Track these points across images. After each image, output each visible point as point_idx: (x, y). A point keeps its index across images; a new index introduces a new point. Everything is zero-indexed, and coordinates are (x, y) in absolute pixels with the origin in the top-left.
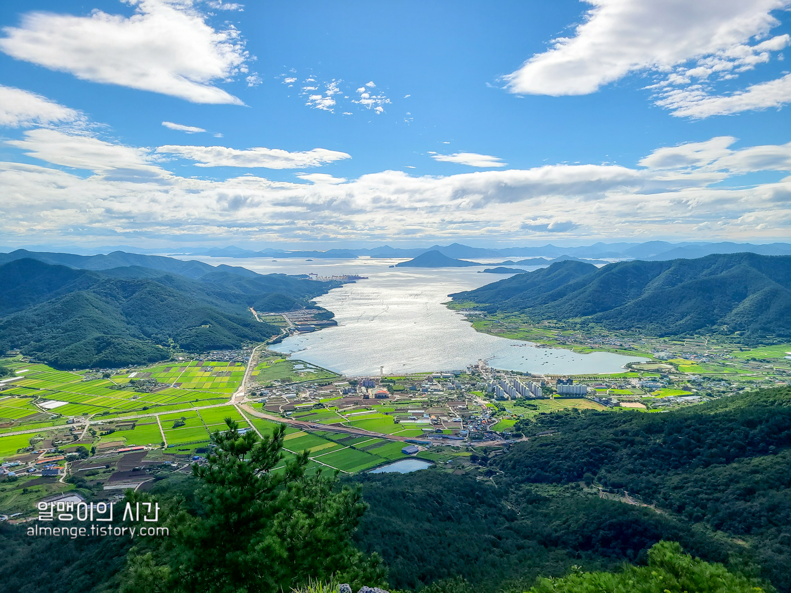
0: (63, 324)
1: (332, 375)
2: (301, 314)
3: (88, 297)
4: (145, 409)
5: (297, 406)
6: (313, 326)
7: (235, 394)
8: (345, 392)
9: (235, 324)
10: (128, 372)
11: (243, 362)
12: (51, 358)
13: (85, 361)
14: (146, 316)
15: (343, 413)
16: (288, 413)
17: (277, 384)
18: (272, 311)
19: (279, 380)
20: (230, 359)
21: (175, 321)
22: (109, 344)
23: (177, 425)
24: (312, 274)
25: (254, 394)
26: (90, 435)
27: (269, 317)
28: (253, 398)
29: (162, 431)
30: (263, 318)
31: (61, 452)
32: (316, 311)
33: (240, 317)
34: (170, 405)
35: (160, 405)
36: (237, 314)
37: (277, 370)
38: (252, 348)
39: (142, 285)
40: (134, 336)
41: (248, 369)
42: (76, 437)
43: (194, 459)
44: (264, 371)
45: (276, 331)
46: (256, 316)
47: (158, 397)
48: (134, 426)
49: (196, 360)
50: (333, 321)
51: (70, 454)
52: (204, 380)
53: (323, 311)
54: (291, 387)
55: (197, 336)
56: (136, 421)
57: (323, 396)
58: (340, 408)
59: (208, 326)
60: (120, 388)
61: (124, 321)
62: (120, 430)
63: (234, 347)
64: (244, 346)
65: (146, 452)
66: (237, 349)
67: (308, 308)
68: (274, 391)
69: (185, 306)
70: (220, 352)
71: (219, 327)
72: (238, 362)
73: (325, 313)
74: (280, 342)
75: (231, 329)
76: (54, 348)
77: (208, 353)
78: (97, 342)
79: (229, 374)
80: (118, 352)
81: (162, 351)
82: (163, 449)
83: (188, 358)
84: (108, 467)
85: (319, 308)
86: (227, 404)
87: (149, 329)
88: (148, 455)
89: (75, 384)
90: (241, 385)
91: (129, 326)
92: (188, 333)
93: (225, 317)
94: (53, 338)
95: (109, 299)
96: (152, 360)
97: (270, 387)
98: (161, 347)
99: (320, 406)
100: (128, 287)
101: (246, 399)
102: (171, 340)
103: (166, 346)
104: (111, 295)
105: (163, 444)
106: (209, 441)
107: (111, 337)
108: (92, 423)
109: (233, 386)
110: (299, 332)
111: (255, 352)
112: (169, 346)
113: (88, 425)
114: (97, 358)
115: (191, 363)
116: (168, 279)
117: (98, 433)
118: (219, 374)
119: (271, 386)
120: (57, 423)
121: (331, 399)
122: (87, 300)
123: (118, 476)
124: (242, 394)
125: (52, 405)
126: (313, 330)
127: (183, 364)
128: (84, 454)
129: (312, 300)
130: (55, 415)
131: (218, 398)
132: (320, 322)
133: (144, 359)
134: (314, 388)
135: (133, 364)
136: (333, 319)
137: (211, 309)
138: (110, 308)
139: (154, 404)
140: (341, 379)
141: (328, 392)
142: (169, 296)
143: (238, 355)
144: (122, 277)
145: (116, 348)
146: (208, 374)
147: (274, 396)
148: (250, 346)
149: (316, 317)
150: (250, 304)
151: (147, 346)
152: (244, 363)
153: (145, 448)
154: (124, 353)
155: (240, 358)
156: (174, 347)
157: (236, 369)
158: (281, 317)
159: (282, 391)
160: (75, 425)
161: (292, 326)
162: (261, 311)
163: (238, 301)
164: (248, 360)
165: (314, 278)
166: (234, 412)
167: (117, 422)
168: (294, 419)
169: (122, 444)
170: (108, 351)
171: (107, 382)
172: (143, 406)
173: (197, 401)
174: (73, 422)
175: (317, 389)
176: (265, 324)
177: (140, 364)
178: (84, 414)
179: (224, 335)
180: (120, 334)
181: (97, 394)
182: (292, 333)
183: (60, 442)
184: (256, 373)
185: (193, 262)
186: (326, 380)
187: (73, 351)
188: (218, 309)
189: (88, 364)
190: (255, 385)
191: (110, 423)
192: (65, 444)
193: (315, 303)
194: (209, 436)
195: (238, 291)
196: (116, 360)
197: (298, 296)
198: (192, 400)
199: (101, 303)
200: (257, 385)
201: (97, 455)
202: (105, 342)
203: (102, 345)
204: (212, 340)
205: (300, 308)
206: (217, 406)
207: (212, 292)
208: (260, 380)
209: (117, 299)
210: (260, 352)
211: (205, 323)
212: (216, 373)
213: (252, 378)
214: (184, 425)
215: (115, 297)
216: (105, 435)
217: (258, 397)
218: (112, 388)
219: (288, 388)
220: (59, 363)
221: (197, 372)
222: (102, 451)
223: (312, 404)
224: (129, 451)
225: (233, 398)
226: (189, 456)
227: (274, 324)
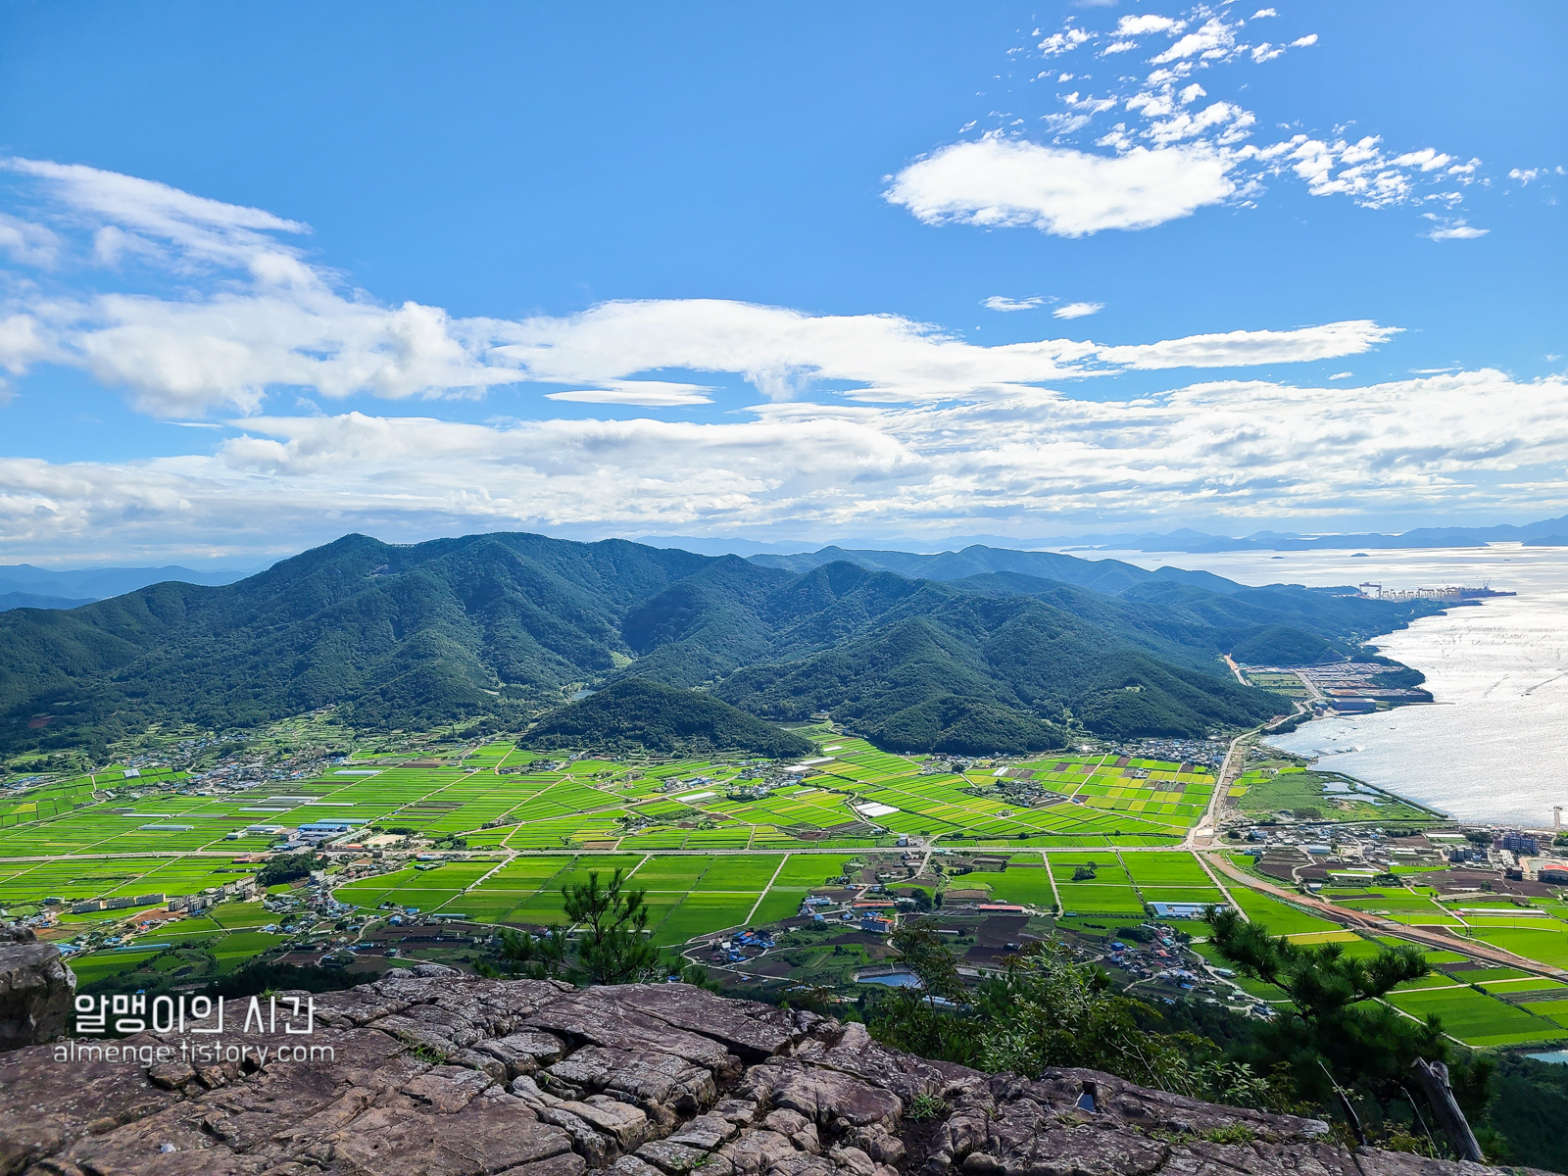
0: (892, 673)
1: (1421, 815)
2: (1343, 674)
3: (929, 627)
4: (1023, 836)
5: (1333, 873)
6: (1372, 700)
7: (1193, 831)
8: (1457, 858)
9: (1193, 688)
10: (993, 765)
11: (1210, 766)
12: (874, 730)
13: (924, 739)
14: (1024, 664)
15: (1451, 906)
16: (1312, 885)
17: (1285, 820)
18: (1272, 664)
19: (1291, 811)
20: (1183, 758)
21: (1076, 676)
22: (962, 712)
23: (1081, 876)
24: (1367, 585)
25: (1234, 835)
26: (933, 871)
27: (1266, 676)
28: (1230, 843)
29: (1053, 884)
30: (1253, 678)
31: (889, 893)
32: (1378, 669)
33: (1202, 673)
34: (1068, 837)
35: (1050, 834)
36: (1197, 668)
37: (1284, 789)
38: (1228, 739)
39: (1017, 606)
40: (1004, 700)
41: (1220, 781)
42: (911, 871)
43: (1114, 948)
44: (1256, 790)
45: (1283, 706)
46: (1237, 672)
47: (1046, 816)
48: (1004, 866)
49: (1115, 753)
50: (1423, 691)
51: (903, 900)
52: (1131, 795)
53: (1396, 669)
54: (1318, 830)
55: (1117, 707)
56: (1009, 857)
57: (1398, 858)
58: (1444, 891)
59: (1138, 689)
60: (980, 793)
61: (986, 672)
62: (981, 869)
63: (1191, 735)
64: (1212, 734)
65: (1026, 919)
66: (1198, 738)
67: (1358, 659)
68: (1279, 834)
69: (1094, 647)
70: (1162, 742)
71: (1161, 691)
72: (1200, 764)
73: (1401, 673)
74: (1292, 729)
75: (1184, 697)
76: (877, 713)
77: (1139, 742)
78: (943, 707)
79: (1180, 787)
80: (979, 727)
81: (1052, 731)
82: (1056, 918)
83: (1099, 748)
84: (962, 934)
85: (1385, 662)
86: (1178, 848)
87: (1029, 689)
88: (1028, 925)
89: (909, 779)
90: (1205, 813)
91: (995, 681)
92: (1099, 701)
93: (1173, 671)
94: (878, 695)
95: (962, 633)
96: (1035, 747)
97: (1270, 825)
98: (1050, 724)
99: (1390, 879)
100: (993, 612)
101: (1218, 845)
102: (1067, 712)
103: (1058, 721)
104: (966, 625)
105: (1056, 908)
106: (1143, 918)
107: (965, 700)
108: (936, 850)
109: (1191, 813)
110: (1337, 712)
111: (1236, 747)
112: (1064, 722)
113: (929, 854)
114: (942, 736)
115: (1105, 758)
116: (1065, 596)
117: (946, 869)
118: (1160, 786)
119: (1273, 823)
120: (882, 843)
121: (1418, 869)
122: (928, 632)
123: (977, 954)
124: (1209, 832)
125: (875, 810)
126: (1370, 709)
127: (1090, 759)
128: (923, 902)
129: (1368, 643)
130: (880, 829)
131: (1160, 835)
132: (1387, 693)
133: (1021, 744)
134: (1375, 839)
135: (1002, 751)
136: (1422, 686)
137: (1143, 656)
138: (964, 648)
139: (1039, 829)
140: (1444, 825)
141: (1410, 851)
142: (1065, 628)
143: (1200, 752)
144: (984, 592)
145: (974, 720)
146: (1138, 783)
147: (1280, 845)
148: (1225, 734)
149: (1377, 681)
150: (1225, 648)
151: (1024, 719)
152: (1211, 768)
153: (1024, 910)
154: (987, 731)
155: (1204, 758)
156: (1073, 726)
157: (1193, 779)
158: (1294, 678)
159: (1299, 836)
160: (909, 850)
161: (1320, 699)
162: (1249, 662)
163: (1199, 641)
164: (1220, 763)
165: (1373, 594)
166: (1192, 866)
167: (976, 854)
168: (1327, 900)
169: (985, 895)
170: (960, 724)
171: (958, 779)
172: (1019, 831)
173: (1118, 834)
174: (907, 845)
175: (1382, 841)
176: (1257, 691)
177: (1013, 752)
178: (923, 833)
179: (1169, 709)
180: (979, 696)
181: (943, 798)
182: (1319, 713)
183: (887, 876)
184: (1239, 791)
185: (1108, 563)
186: (1406, 824)
187: (905, 720)
188: (1160, 658)
189: (928, 744)
190: (1238, 816)
191: (965, 854)
192: (895, 880)
193: (1375, 649)
194: (1142, 907)
195: (1197, 620)
196: (973, 742)
197: (1333, 633)
198: (1107, 832)
199: (949, 638)
200: (1240, 817)
201: (945, 909)
202: (956, 707)
203: (951, 713)
204: (1145, 717)
205: (1339, 660)
206: (1158, 849)
207: (1146, 622)
208: (1248, 808)
209: (975, 632)
210: (1247, 748)
211: (1133, 682)
212: (1154, 783)
213: (1230, 801)
214: (1093, 877)
215: (972, 628)
216: (956, 875)
217: (1242, 843)
218: (966, 791)
219: (1311, 830)
220: (886, 739)
221: (1115, 777)
222: (952, 902)
223: (1371, 872)
224: (997, 910)
225: (1191, 838)
226: (1104, 940)
227: (1277, 691)
